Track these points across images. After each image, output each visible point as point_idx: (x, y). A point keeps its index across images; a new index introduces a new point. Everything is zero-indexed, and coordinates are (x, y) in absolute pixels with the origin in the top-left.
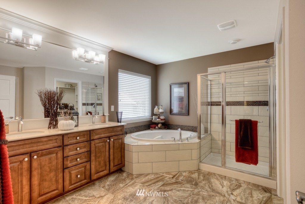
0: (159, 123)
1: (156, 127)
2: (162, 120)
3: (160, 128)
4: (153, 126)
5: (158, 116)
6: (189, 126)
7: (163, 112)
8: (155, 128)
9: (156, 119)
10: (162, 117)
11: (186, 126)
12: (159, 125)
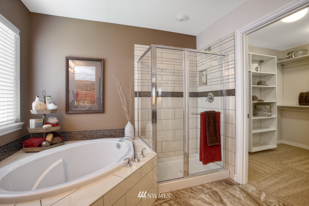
0: (47, 134)
1: (44, 143)
2: (53, 125)
3: (52, 144)
4: (36, 141)
5: (44, 118)
6: (105, 130)
7: (56, 110)
8: (40, 145)
9: (38, 126)
10: (54, 120)
11: (100, 130)
12: (49, 138)
